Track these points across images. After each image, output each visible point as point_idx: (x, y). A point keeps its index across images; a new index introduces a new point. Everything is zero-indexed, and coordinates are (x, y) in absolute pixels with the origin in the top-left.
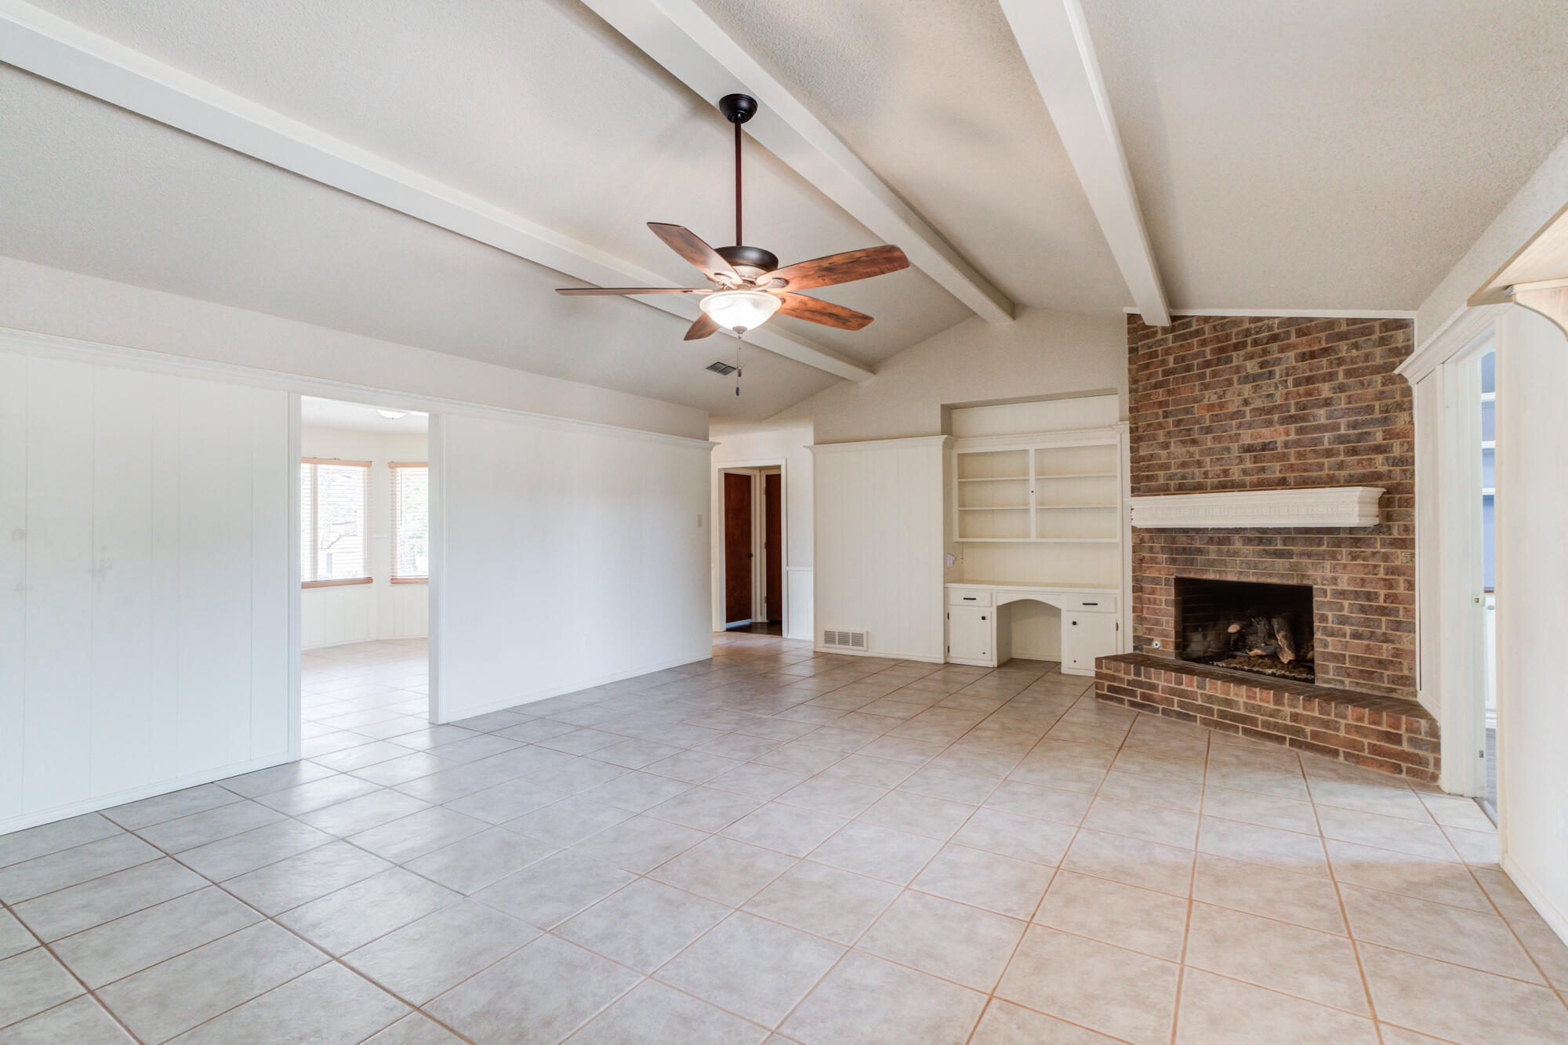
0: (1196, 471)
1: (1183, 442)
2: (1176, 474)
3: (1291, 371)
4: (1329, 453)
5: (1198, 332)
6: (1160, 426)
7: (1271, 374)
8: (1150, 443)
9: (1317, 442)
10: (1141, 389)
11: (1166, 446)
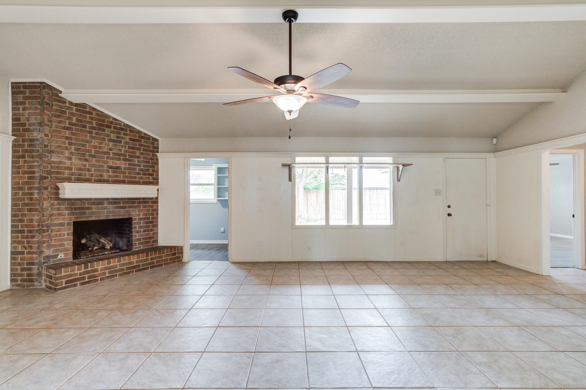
0: (87, 173)
1: (80, 159)
2: (75, 173)
3: (127, 143)
4: (139, 174)
5: (89, 113)
6: (67, 148)
7: (120, 142)
8: (60, 155)
9: (135, 169)
10: (54, 126)
11: (70, 159)
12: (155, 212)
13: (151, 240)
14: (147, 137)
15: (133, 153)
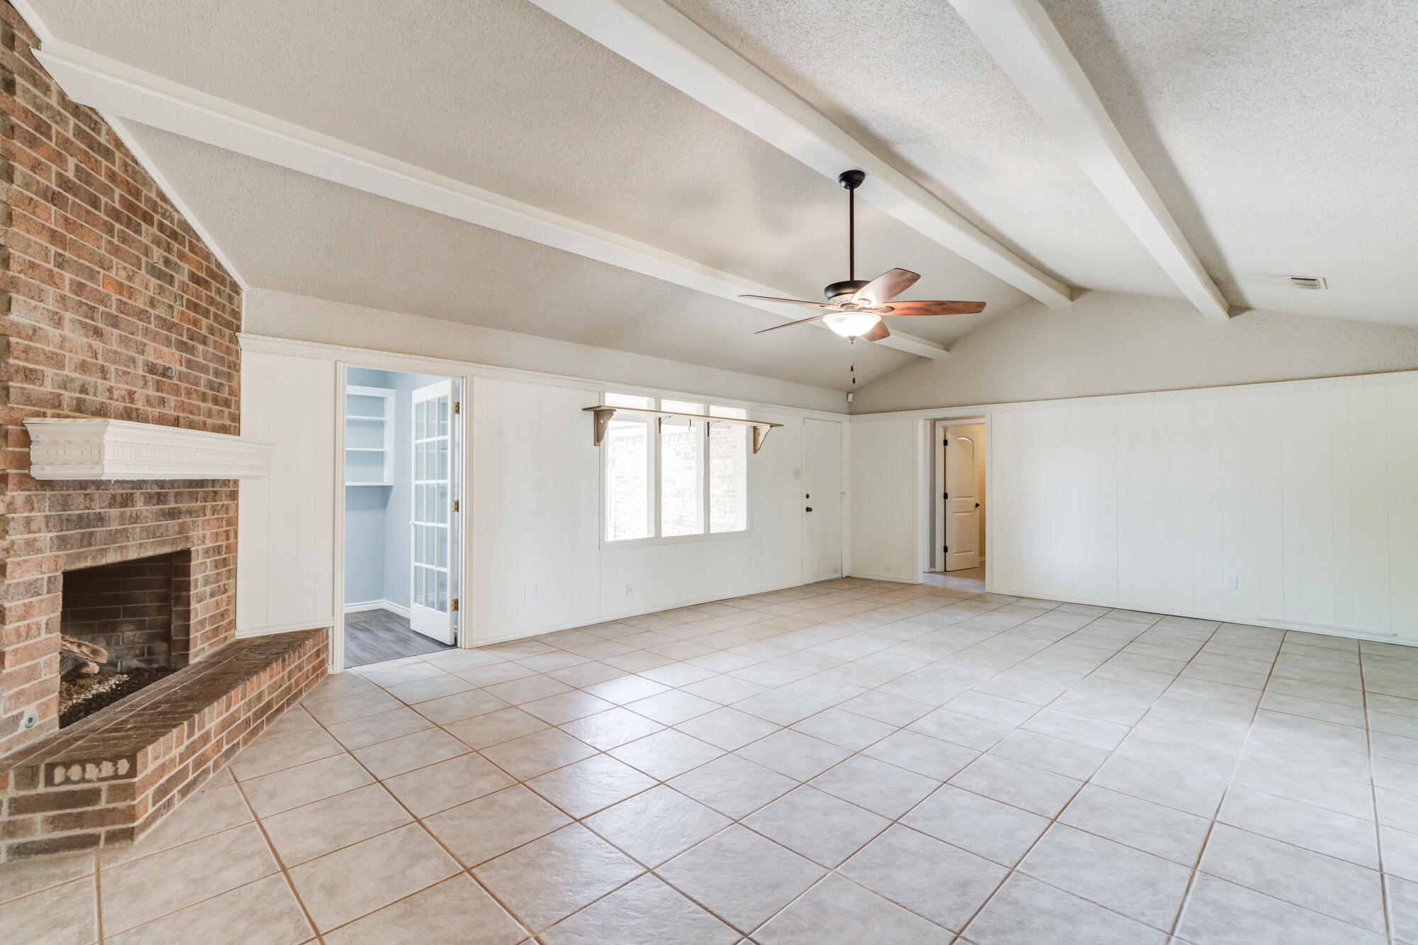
0: (99, 383)
1: (83, 326)
3: (185, 288)
4: (205, 398)
5: (107, 152)
6: (51, 279)
7: (172, 281)
8: (34, 303)
9: (198, 381)
10: (18, 177)
11: (59, 322)
12: (233, 529)
13: (225, 623)
14: (221, 276)
15: (195, 323)
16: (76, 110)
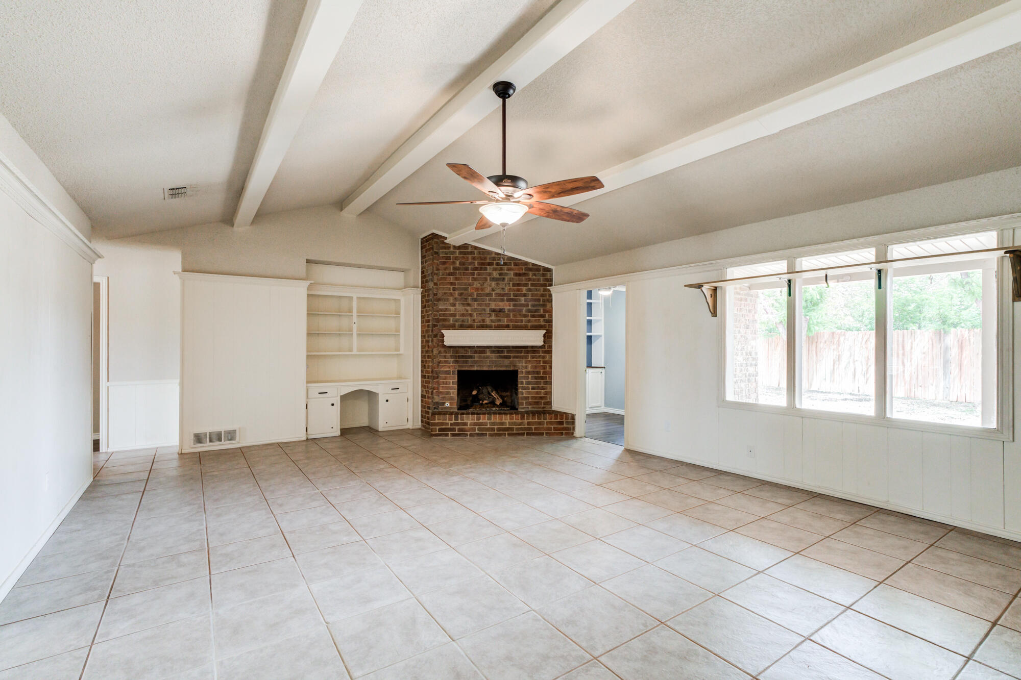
0: (469, 318)
1: (463, 304)
2: (459, 319)
3: (511, 280)
4: (525, 316)
5: (472, 253)
6: (451, 295)
7: (504, 279)
8: (446, 302)
9: (521, 311)
10: (441, 274)
11: (454, 305)
12: (548, 365)
13: (543, 401)
14: (536, 268)
15: (518, 290)
16: (459, 247)
